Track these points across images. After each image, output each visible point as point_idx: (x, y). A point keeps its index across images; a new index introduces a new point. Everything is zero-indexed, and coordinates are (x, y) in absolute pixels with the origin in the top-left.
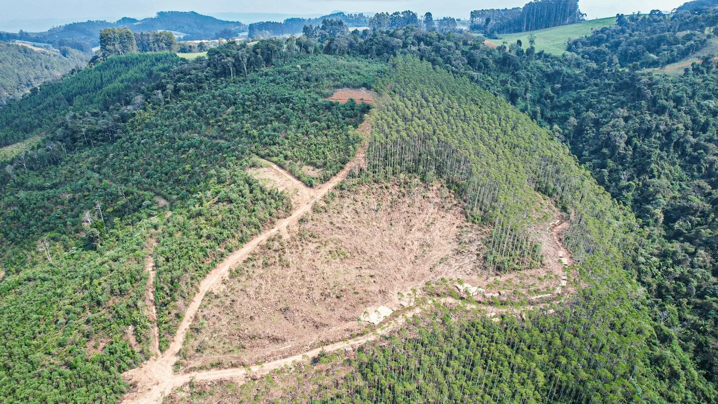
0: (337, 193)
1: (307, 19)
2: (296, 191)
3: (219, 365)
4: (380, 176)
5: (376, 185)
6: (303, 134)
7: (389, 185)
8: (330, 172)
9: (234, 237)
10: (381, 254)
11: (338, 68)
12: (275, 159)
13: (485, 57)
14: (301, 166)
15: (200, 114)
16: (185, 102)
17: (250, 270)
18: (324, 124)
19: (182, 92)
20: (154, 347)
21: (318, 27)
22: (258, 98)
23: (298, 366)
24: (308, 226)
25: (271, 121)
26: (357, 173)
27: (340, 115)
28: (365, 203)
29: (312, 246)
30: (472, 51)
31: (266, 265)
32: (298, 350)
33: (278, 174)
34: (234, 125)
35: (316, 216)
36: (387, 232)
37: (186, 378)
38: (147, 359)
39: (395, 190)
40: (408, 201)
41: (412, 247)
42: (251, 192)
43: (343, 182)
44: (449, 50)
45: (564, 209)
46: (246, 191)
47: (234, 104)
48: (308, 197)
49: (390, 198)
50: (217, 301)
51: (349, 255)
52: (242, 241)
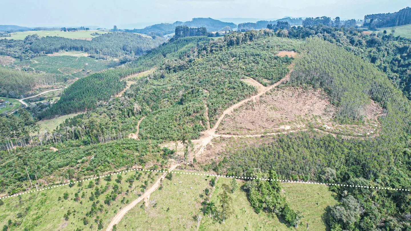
0: (276, 89)
1: (269, 21)
2: (260, 87)
3: (229, 134)
4: (295, 84)
5: (293, 88)
6: (264, 68)
7: (298, 88)
8: (274, 81)
9: (235, 99)
10: (291, 111)
11: (282, 43)
12: (252, 76)
13: (360, 39)
14: (262, 79)
15: (221, 60)
16: (215, 55)
17: (241, 110)
18: (273, 65)
19: (214, 51)
20: (209, 127)
21: (275, 25)
22: (246, 54)
23: (256, 138)
24: (263, 99)
25: (251, 63)
26: (285, 83)
27: (281, 61)
28: (287, 93)
29: (264, 105)
30: (353, 36)
31: (247, 109)
32: (257, 133)
33: (253, 81)
34: (235, 64)
35: (267, 96)
36: (295, 105)
37: (220, 135)
38: (207, 129)
39: (301, 90)
40: (305, 94)
41: (304, 110)
42: (242, 86)
43: (279, 85)
44: (340, 35)
45: (384, 107)
46: (240, 85)
47: (236, 56)
48: (264, 89)
49: (298, 93)
50: (229, 117)
51: (278, 110)
52: (239, 101)
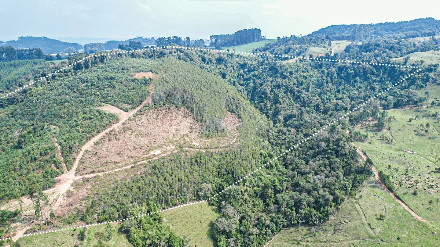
0: (139, 113)
1: (120, 41)
2: (121, 114)
3: (93, 172)
4: (158, 105)
5: (156, 109)
6: (122, 92)
7: (161, 109)
8: (135, 105)
9: (94, 131)
10: (158, 134)
11: (137, 64)
12: (109, 102)
13: (210, 57)
14: (122, 104)
15: (69, 87)
16: (59, 82)
17: (103, 142)
18: (132, 87)
19: (57, 77)
20: (65, 169)
21: (127, 45)
22: (98, 78)
23: (126, 170)
24: (126, 126)
25: (106, 88)
26: (147, 105)
27: (139, 83)
28: (151, 116)
29: (129, 133)
30: (204, 55)
31: (109, 140)
32: (126, 165)
33: (112, 108)
34: (87, 91)
35: (130, 122)
36: (161, 127)
37: (82, 177)
38: (63, 173)
39: (164, 111)
40: (170, 115)
41: (172, 131)
42: (100, 115)
43: (141, 109)
44: (192, 54)
45: (240, 117)
46: (98, 114)
47: (87, 82)
48: (126, 116)
49: (162, 114)
50: (90, 153)
51: (145, 135)
52: (98, 132)
